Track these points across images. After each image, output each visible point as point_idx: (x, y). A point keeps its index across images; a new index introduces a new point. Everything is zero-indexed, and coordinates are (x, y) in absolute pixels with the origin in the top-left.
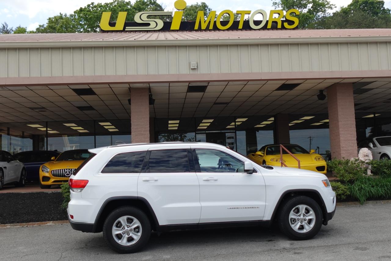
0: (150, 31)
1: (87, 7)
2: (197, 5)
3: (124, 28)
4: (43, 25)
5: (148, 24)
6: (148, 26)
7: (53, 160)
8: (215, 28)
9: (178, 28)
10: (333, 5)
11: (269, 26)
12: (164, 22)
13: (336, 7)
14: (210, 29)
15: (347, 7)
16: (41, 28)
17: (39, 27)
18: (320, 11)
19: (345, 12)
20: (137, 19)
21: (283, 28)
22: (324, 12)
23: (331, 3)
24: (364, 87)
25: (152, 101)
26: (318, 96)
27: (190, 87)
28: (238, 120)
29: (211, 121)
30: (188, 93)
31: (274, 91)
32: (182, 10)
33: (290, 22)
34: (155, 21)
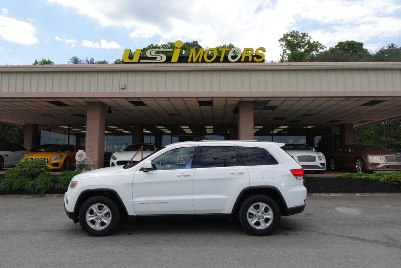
0: (157, 63)
2: (225, 45)
3: (139, 60)
4: (119, 59)
5: (156, 58)
6: (156, 59)
7: (42, 151)
8: (203, 61)
10: (324, 46)
11: (243, 60)
12: (167, 57)
13: (326, 48)
14: (199, 61)
15: (334, 47)
16: (117, 61)
18: (314, 51)
19: (332, 50)
20: (148, 55)
21: (253, 61)
22: (318, 51)
23: (322, 45)
24: (268, 105)
25: (110, 112)
26: (234, 111)
27: (130, 102)
28: (206, 127)
29: (188, 127)
30: (137, 106)
31: (201, 107)
32: (180, 48)
33: (259, 57)
34: (160, 56)
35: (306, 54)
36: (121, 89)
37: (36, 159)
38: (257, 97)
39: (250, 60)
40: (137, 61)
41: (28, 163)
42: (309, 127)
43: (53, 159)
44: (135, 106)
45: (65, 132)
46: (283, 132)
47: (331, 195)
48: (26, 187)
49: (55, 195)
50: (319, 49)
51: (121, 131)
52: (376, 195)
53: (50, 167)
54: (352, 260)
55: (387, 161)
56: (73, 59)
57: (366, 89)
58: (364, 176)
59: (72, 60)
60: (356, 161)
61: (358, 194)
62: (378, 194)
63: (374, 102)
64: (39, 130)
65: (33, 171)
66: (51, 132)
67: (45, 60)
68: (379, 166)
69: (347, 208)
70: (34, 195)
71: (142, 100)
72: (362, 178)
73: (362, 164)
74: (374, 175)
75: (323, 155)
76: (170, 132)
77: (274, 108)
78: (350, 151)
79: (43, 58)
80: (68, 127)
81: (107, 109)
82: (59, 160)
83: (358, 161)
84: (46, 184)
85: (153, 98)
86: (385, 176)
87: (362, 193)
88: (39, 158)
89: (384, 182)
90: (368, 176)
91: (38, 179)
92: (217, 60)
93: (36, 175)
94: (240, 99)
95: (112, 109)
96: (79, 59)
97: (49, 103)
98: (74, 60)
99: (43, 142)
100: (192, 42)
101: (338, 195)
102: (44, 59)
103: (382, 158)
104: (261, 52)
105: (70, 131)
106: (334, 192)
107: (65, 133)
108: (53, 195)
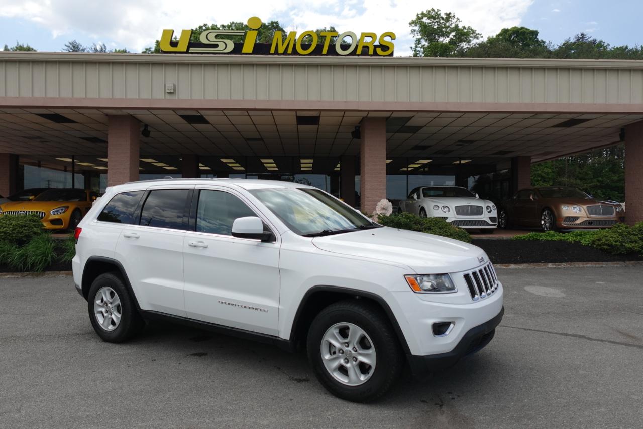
0: (219, 53)
1: (198, 29)
3: (188, 49)
6: (217, 48)
7: (31, 200)
9: (251, 52)
10: (479, 34)
11: (359, 51)
12: (234, 44)
13: (482, 37)
14: (288, 52)
15: (495, 37)
16: (147, 51)
17: (145, 50)
18: (464, 41)
19: (491, 41)
20: (203, 39)
21: (375, 54)
22: (469, 42)
23: (477, 32)
24: (408, 124)
25: (146, 133)
26: (352, 133)
27: (181, 116)
28: (302, 161)
29: (272, 161)
30: (193, 125)
31: (299, 126)
32: (256, 30)
33: (384, 48)
34: (224, 42)
35: (452, 47)
36: (167, 95)
37: (22, 212)
38: (393, 111)
39: (371, 52)
40: (185, 50)
41: (10, 219)
42: (463, 162)
43: (51, 212)
44: (190, 124)
45: (65, 168)
46: (422, 169)
47: (510, 267)
48: (9, 260)
49: (61, 272)
50: (471, 38)
51: (161, 167)
52: (577, 266)
53: (47, 225)
54: (583, 372)
55: (590, 214)
56: (71, 46)
57: (565, 101)
58: (557, 237)
59: (69, 47)
60: (542, 214)
61: (550, 265)
62: (581, 265)
63: (573, 121)
64: (20, 163)
65: (21, 233)
66: (41, 168)
67: (22, 45)
68: (578, 222)
69: (542, 287)
70: (25, 274)
71: (202, 114)
72: (554, 241)
73: (551, 219)
74: (572, 235)
75: (494, 204)
76: (242, 168)
77: (416, 129)
78: (531, 198)
79: (18, 43)
80: (70, 160)
81: (142, 129)
82: (63, 214)
83: (544, 213)
84: (44, 254)
85: (222, 110)
86: (588, 236)
87: (557, 264)
88: (27, 212)
89: (588, 245)
90: (563, 237)
91: (30, 248)
92: (318, 51)
93: (25, 239)
94: (365, 114)
95: (149, 129)
96: (81, 46)
97: (39, 117)
98: (72, 48)
99: (28, 184)
100: (269, 23)
101: (520, 267)
102: (20, 44)
103: (581, 208)
104: (388, 39)
105: (75, 167)
106: (516, 262)
107: (66, 170)
108: (58, 272)
